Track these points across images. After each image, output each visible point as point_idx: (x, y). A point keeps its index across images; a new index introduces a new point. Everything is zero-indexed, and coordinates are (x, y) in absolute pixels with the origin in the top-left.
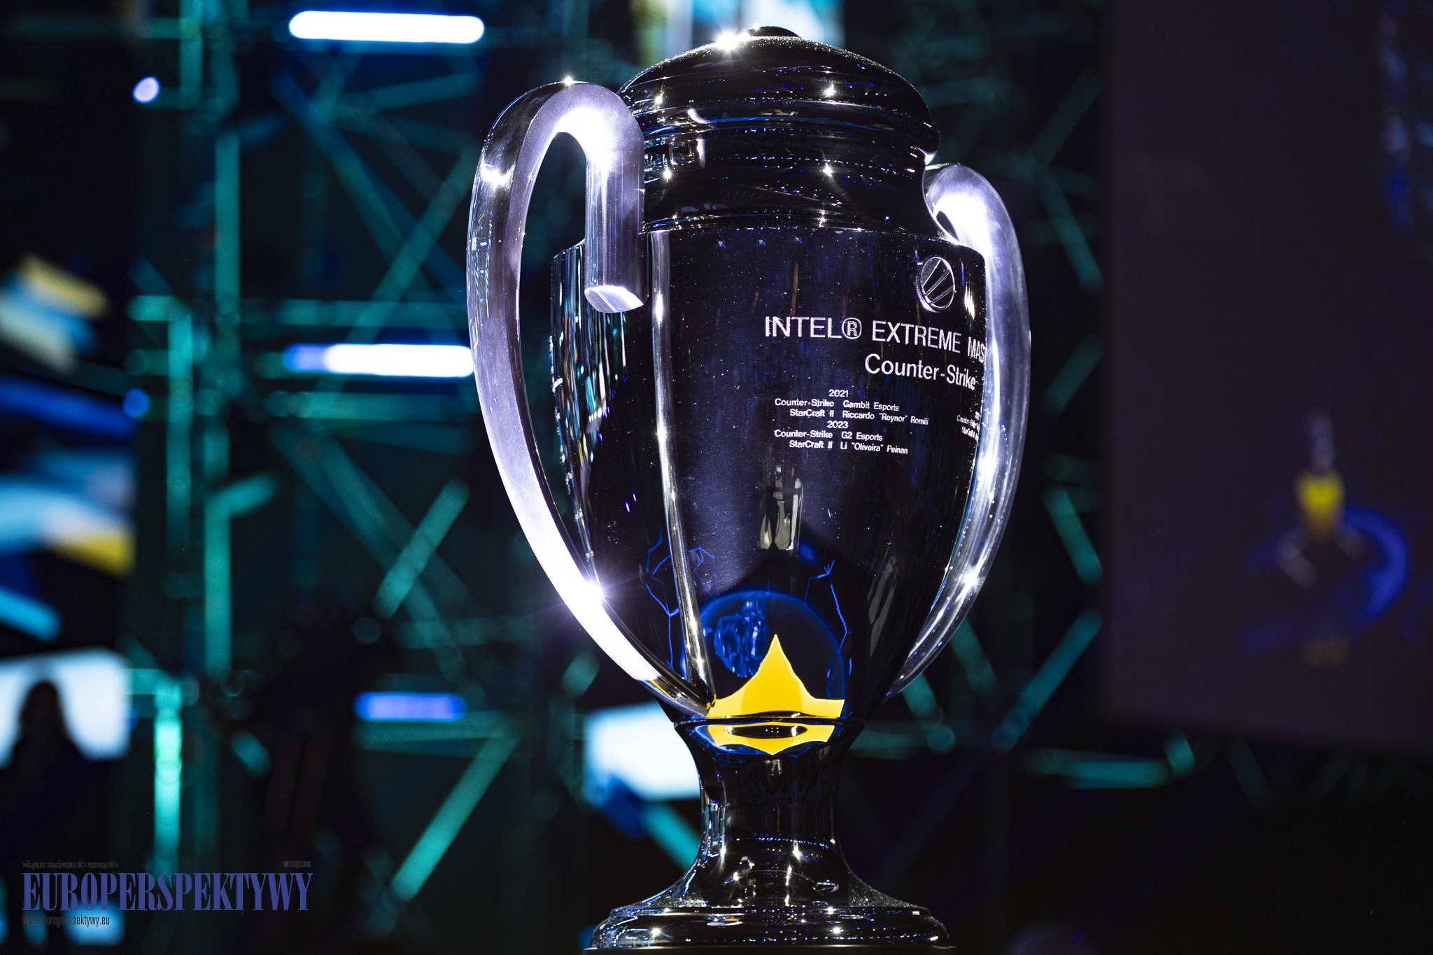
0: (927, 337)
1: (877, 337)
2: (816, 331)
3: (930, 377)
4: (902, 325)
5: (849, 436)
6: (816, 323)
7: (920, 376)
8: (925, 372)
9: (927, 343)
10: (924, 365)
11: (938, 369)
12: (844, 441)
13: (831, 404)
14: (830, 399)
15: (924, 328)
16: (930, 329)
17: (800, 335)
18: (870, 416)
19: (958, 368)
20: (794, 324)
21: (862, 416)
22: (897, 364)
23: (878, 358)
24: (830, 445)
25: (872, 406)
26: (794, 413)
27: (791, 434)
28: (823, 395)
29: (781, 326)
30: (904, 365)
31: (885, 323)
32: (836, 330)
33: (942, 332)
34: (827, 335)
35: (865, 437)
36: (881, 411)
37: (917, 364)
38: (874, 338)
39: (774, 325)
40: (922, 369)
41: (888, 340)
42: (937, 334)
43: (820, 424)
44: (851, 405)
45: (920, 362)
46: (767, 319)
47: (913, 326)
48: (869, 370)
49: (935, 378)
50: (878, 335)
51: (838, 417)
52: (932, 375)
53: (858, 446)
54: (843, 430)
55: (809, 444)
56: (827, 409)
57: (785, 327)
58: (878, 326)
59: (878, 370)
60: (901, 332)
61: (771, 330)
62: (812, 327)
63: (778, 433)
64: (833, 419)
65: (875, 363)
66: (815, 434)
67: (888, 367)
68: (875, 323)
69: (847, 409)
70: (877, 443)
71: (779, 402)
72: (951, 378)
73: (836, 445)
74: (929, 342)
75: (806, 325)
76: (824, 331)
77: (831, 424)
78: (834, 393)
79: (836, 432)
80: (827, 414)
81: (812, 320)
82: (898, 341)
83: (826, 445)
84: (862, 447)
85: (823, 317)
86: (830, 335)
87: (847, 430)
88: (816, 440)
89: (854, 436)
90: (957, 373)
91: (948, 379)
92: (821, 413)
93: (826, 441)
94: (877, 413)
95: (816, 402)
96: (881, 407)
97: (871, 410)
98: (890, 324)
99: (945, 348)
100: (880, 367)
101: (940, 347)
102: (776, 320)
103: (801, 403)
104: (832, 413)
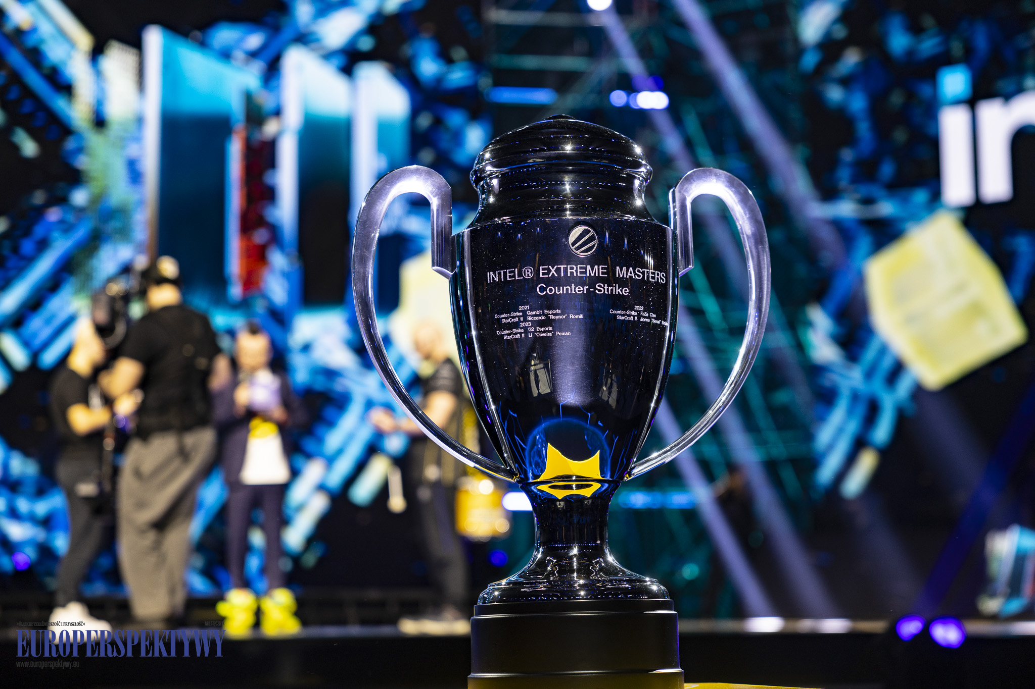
0: (576, 271)
1: (543, 275)
2: (510, 277)
3: (582, 292)
4: (558, 266)
5: (532, 330)
6: (510, 272)
7: (573, 292)
8: (577, 290)
9: (577, 274)
10: (576, 286)
11: (587, 287)
12: (530, 332)
13: (521, 314)
14: (519, 312)
15: (574, 266)
16: (579, 266)
17: (503, 280)
18: (543, 318)
19: (606, 285)
20: (500, 274)
21: (538, 318)
22: (557, 288)
23: (545, 286)
24: (523, 335)
25: (543, 312)
26: (504, 321)
27: (503, 333)
28: (517, 310)
29: (494, 276)
30: (561, 288)
31: (547, 267)
32: (520, 275)
33: (589, 267)
34: (515, 278)
35: (542, 329)
36: (549, 314)
37: (571, 286)
38: (541, 276)
39: (491, 276)
40: (575, 288)
41: (550, 276)
42: (586, 268)
43: (516, 325)
44: (532, 313)
45: (573, 285)
46: (488, 273)
47: (566, 266)
48: (540, 293)
49: (585, 292)
50: (543, 274)
51: (525, 320)
52: (583, 291)
53: (538, 334)
54: (529, 327)
55: (513, 336)
56: (519, 317)
57: (495, 276)
58: (543, 269)
59: (545, 293)
60: (558, 270)
61: (490, 279)
62: (508, 274)
63: (498, 333)
64: (522, 322)
65: (542, 289)
66: (515, 331)
67: (551, 290)
68: (541, 268)
69: (530, 315)
70: (549, 331)
71: (497, 316)
72: (600, 291)
73: (526, 336)
74: (579, 273)
75: (505, 273)
76: (514, 276)
77: (522, 325)
78: (521, 308)
79: (526, 329)
80: (519, 319)
81: (508, 271)
82: (556, 275)
83: (521, 336)
84: (541, 335)
85: (512, 268)
86: (517, 278)
87: (531, 327)
88: (516, 334)
89: (535, 329)
90: (606, 287)
91: (597, 291)
92: (516, 320)
93: (521, 334)
94: (547, 315)
95: (513, 314)
96: (549, 312)
97: (543, 314)
98: (550, 267)
99: (592, 275)
100: (546, 290)
101: (588, 275)
102: (492, 273)
103: (506, 315)
104: (522, 319)
